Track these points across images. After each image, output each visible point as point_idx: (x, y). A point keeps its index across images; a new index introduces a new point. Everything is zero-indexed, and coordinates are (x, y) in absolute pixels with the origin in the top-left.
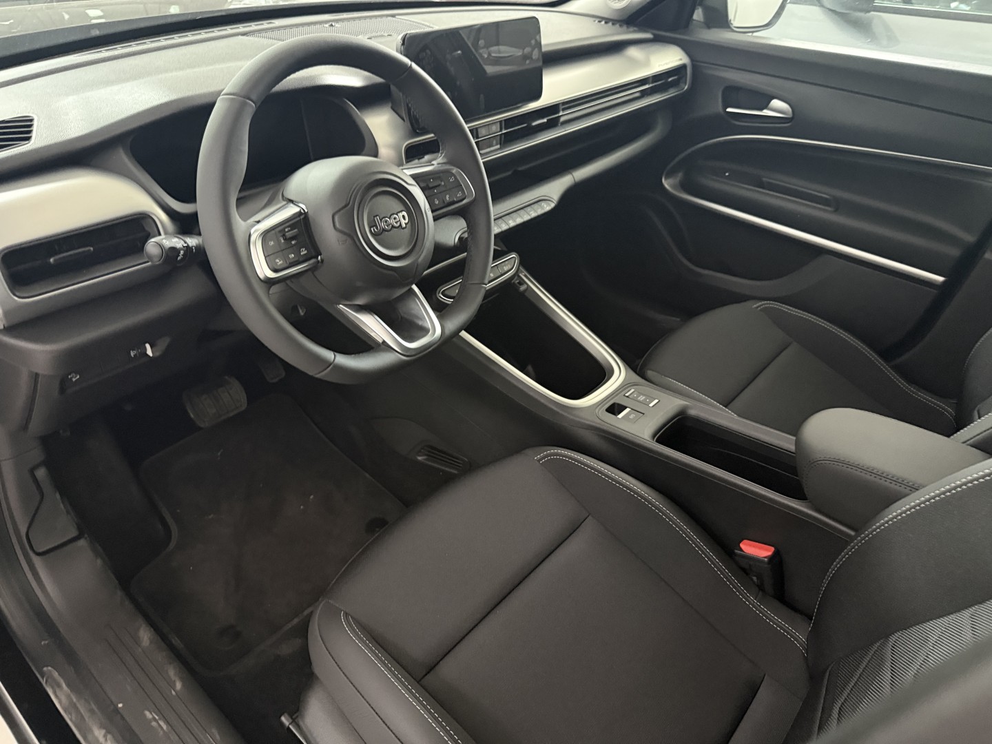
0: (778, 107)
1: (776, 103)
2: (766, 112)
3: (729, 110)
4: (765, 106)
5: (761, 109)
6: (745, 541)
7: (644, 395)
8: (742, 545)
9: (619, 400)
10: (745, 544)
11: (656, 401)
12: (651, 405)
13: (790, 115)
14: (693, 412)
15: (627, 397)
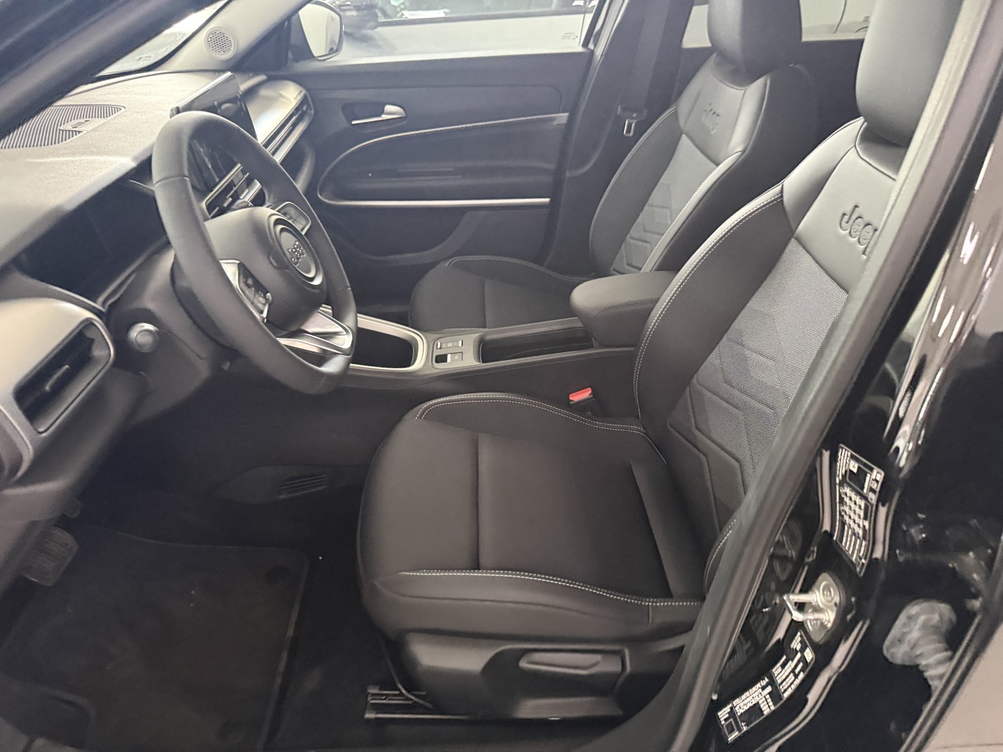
0: (392, 111)
1: (388, 108)
2: (384, 117)
3: (354, 122)
4: (383, 112)
5: (379, 115)
6: (570, 395)
7: (450, 342)
8: (570, 398)
9: (437, 352)
10: (572, 397)
11: (460, 342)
12: (460, 345)
13: (404, 115)
14: (488, 337)
15: (440, 348)
